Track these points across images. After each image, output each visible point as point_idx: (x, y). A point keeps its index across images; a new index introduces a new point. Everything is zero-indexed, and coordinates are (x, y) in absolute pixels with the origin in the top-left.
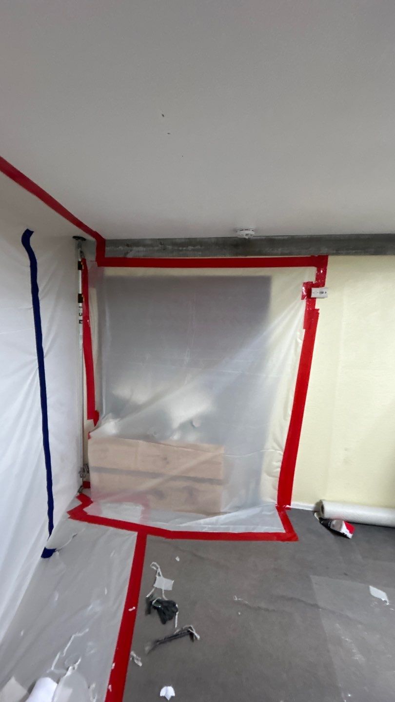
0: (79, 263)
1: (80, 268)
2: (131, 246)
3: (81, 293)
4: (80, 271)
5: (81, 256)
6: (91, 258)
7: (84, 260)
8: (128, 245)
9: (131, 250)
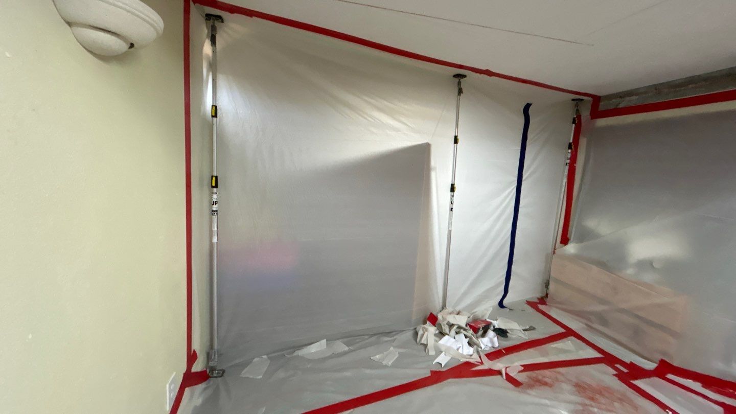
0: (574, 119)
1: (574, 122)
2: (624, 97)
3: (571, 141)
4: (574, 125)
5: (576, 113)
6: (586, 114)
7: (579, 117)
8: (621, 97)
9: (623, 101)
